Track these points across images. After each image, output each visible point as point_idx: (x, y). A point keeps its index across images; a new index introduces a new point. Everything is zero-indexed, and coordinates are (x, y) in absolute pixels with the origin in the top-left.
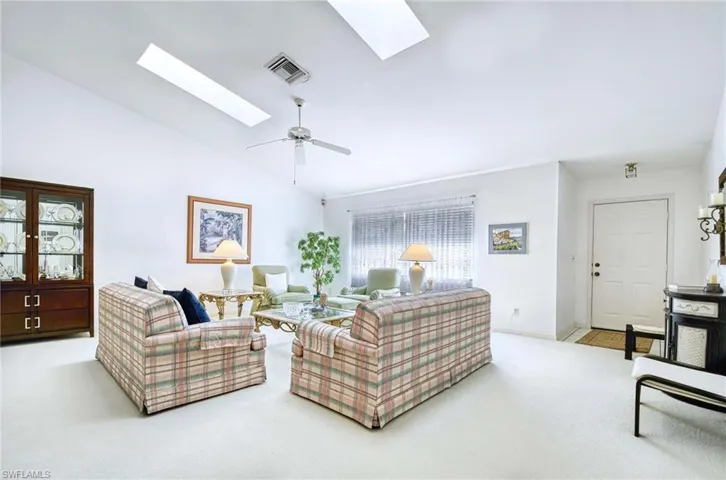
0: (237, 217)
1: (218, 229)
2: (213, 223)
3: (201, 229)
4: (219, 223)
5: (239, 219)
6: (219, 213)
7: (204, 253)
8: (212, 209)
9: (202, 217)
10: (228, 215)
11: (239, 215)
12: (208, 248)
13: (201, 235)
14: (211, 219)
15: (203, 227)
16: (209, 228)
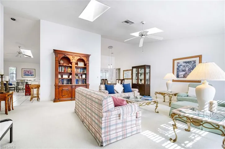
0: (193, 62)
1: (184, 69)
2: (182, 67)
3: (177, 70)
4: (184, 66)
5: (194, 63)
6: (184, 62)
7: (178, 78)
8: (181, 62)
9: (177, 65)
10: (188, 62)
11: (194, 61)
12: (180, 76)
13: (177, 72)
14: (181, 65)
15: (177, 69)
16: (180, 69)
